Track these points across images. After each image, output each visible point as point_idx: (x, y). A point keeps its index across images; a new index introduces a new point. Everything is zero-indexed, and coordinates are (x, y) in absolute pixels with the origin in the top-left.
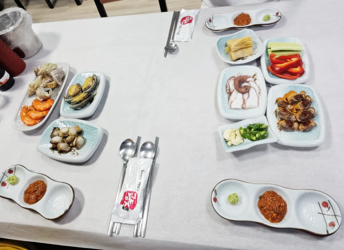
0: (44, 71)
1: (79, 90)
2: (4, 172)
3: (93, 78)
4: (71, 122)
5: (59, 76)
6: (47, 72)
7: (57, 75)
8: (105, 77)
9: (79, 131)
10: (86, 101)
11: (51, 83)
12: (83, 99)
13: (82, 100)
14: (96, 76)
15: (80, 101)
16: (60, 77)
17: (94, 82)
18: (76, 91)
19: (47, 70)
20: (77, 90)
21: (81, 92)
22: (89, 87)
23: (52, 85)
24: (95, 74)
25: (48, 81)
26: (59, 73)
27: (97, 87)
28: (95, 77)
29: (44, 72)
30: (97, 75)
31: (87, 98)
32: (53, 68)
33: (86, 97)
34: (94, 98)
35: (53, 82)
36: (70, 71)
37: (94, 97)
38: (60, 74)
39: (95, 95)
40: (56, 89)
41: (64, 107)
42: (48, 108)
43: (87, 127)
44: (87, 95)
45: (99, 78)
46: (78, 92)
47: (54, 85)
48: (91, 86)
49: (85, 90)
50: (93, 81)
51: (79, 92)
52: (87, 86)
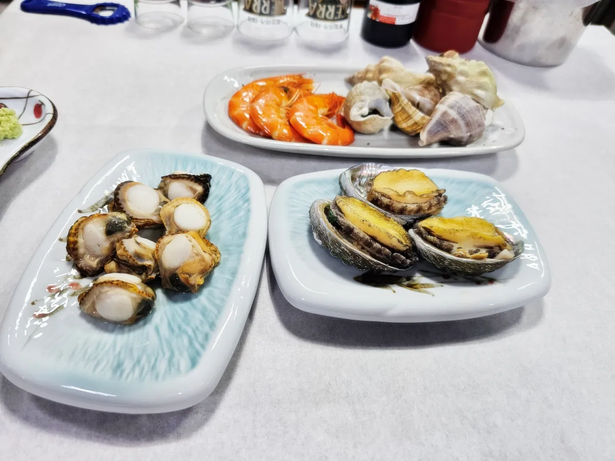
0: (449, 69)
1: (413, 207)
2: (32, 94)
3: (501, 247)
4: (246, 227)
5: (454, 121)
6: (451, 83)
7: (453, 114)
8: (537, 300)
9: (182, 277)
10: (358, 256)
11: (412, 110)
12: (361, 239)
13: (356, 235)
14: (517, 254)
15: (348, 232)
16: (452, 127)
17: (481, 258)
18: (399, 199)
19: (461, 78)
20: (409, 198)
21: (408, 218)
22: (442, 243)
23: (404, 116)
24: (528, 247)
25: (418, 98)
26: (463, 117)
27: (461, 279)
28: (506, 253)
29: (446, 72)
30: (524, 256)
31: (376, 254)
32: (480, 93)
33: (379, 251)
34: (396, 288)
35: (418, 116)
36: (500, 154)
37: (400, 284)
38: (462, 123)
39: (411, 286)
40: (403, 138)
41: (320, 182)
42: (306, 135)
43: (215, 305)
44: (393, 250)
45: (516, 271)
46: (399, 206)
47: (410, 122)
48: (449, 250)
49: (419, 233)
50: (483, 253)
51: (402, 211)
52: (445, 236)
